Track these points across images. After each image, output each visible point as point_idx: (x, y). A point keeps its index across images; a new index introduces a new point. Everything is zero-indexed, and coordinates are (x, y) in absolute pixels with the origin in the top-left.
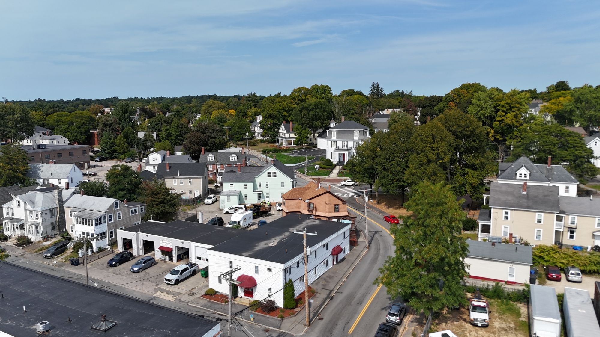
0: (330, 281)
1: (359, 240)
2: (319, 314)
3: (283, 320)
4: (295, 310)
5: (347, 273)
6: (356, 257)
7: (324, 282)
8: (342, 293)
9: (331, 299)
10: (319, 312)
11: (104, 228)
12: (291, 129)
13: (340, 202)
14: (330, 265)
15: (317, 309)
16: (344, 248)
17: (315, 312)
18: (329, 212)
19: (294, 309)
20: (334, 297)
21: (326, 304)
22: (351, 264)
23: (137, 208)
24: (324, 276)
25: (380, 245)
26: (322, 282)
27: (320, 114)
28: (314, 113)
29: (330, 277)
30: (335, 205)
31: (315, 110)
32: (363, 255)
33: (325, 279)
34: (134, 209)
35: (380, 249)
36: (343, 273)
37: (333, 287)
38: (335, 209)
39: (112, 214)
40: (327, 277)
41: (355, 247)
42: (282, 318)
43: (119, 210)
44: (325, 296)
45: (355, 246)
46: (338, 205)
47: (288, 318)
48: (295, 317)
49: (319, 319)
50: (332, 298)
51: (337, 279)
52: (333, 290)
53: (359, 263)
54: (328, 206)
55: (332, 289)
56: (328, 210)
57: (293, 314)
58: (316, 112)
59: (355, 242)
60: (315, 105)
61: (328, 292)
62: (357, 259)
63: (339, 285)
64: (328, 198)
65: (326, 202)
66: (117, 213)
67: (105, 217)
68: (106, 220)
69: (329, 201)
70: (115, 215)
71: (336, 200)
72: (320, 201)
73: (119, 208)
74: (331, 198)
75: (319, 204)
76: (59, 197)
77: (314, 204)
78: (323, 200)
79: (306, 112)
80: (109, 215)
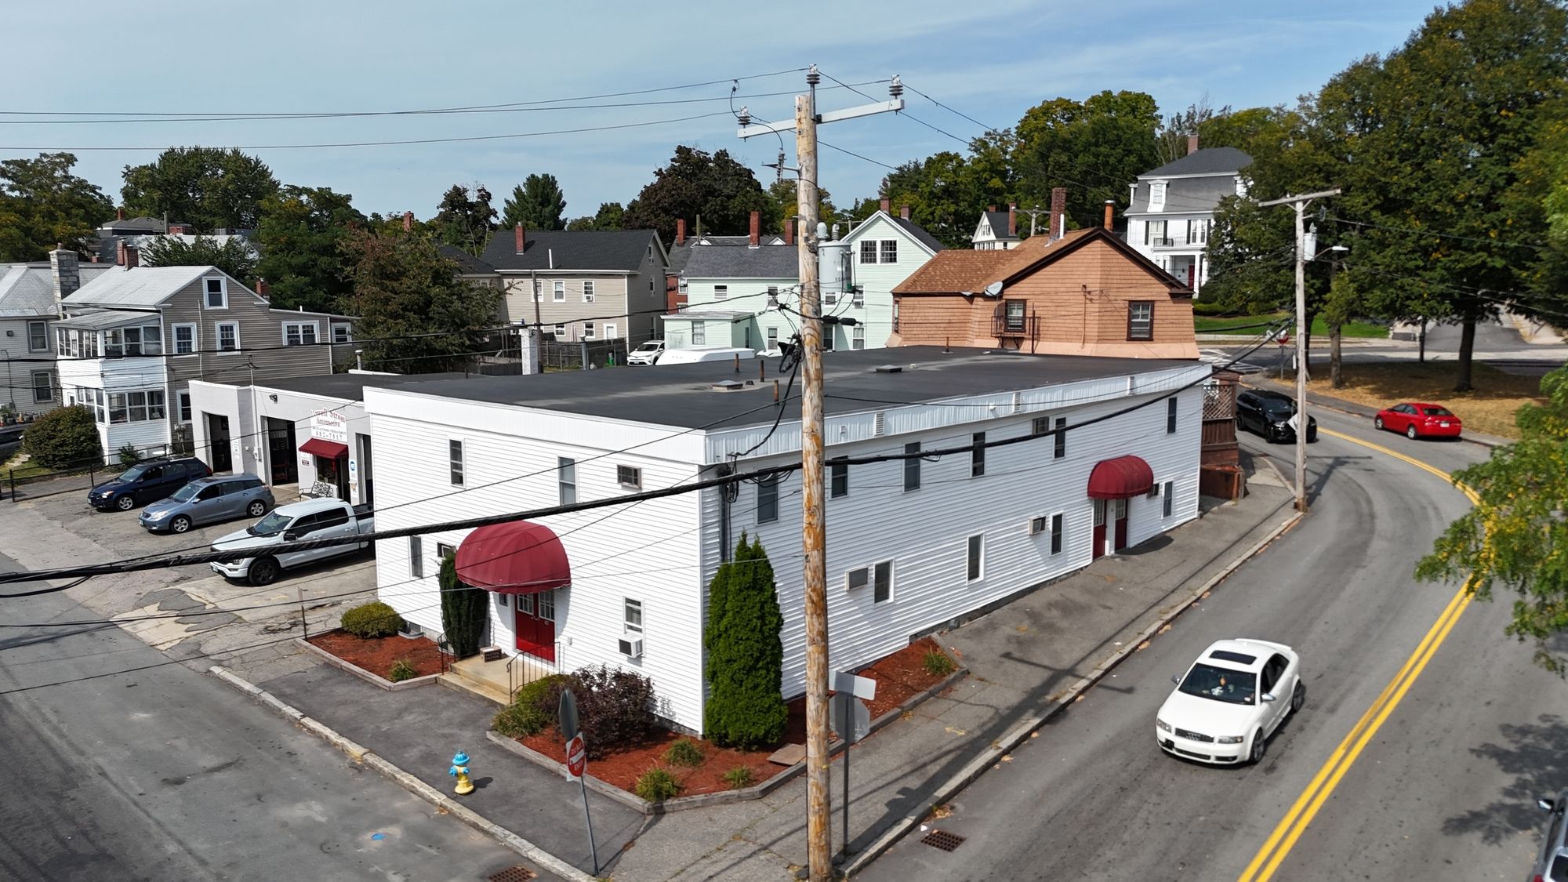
0: (1064, 624)
1: (1251, 480)
2: (941, 803)
3: (659, 812)
4: (778, 756)
5: (1173, 599)
6: (1231, 536)
7: (1026, 624)
8: (1129, 690)
9: (1051, 720)
10: (942, 792)
11: (152, 374)
12: (1012, 228)
13: (1158, 291)
14: (1079, 552)
15: (933, 769)
16: (1169, 486)
17: (914, 783)
18: (1101, 339)
19: (773, 748)
20: (1075, 714)
21: (1006, 742)
22: (1199, 564)
23: (316, 324)
24: (1034, 601)
25: (1369, 502)
26: (1011, 626)
27: (1112, 160)
28: (1092, 159)
29: (1068, 608)
30: (1134, 304)
31: (1093, 149)
32: (1273, 531)
33: (1034, 616)
34: (300, 324)
35: (1372, 516)
36: (1152, 597)
37: (1077, 655)
38: (1130, 324)
39: (194, 327)
40: (1050, 605)
41: (1228, 504)
42: (660, 796)
43: (224, 314)
44: (1007, 696)
45: (1230, 498)
46: (1149, 304)
47: (704, 804)
48: (757, 806)
49: (933, 840)
50: (1060, 713)
51: (1107, 622)
52: (1072, 672)
53: (1254, 563)
54: (1094, 308)
55: (1066, 662)
56: (1093, 330)
57: (748, 781)
58: (1097, 156)
59: (1228, 477)
60: (1095, 133)
61: (1037, 678)
62: (1242, 546)
63: (1120, 648)
64: (1100, 269)
65: (1085, 286)
66: (218, 325)
67: (157, 329)
68: (159, 344)
69: (1104, 281)
70: (207, 332)
71: (1138, 277)
72: (1059, 285)
73: (225, 306)
74: (1112, 265)
75: (1050, 304)
76: (64, 279)
77: (1029, 304)
78: (1072, 281)
79: (1064, 158)
80: (174, 326)
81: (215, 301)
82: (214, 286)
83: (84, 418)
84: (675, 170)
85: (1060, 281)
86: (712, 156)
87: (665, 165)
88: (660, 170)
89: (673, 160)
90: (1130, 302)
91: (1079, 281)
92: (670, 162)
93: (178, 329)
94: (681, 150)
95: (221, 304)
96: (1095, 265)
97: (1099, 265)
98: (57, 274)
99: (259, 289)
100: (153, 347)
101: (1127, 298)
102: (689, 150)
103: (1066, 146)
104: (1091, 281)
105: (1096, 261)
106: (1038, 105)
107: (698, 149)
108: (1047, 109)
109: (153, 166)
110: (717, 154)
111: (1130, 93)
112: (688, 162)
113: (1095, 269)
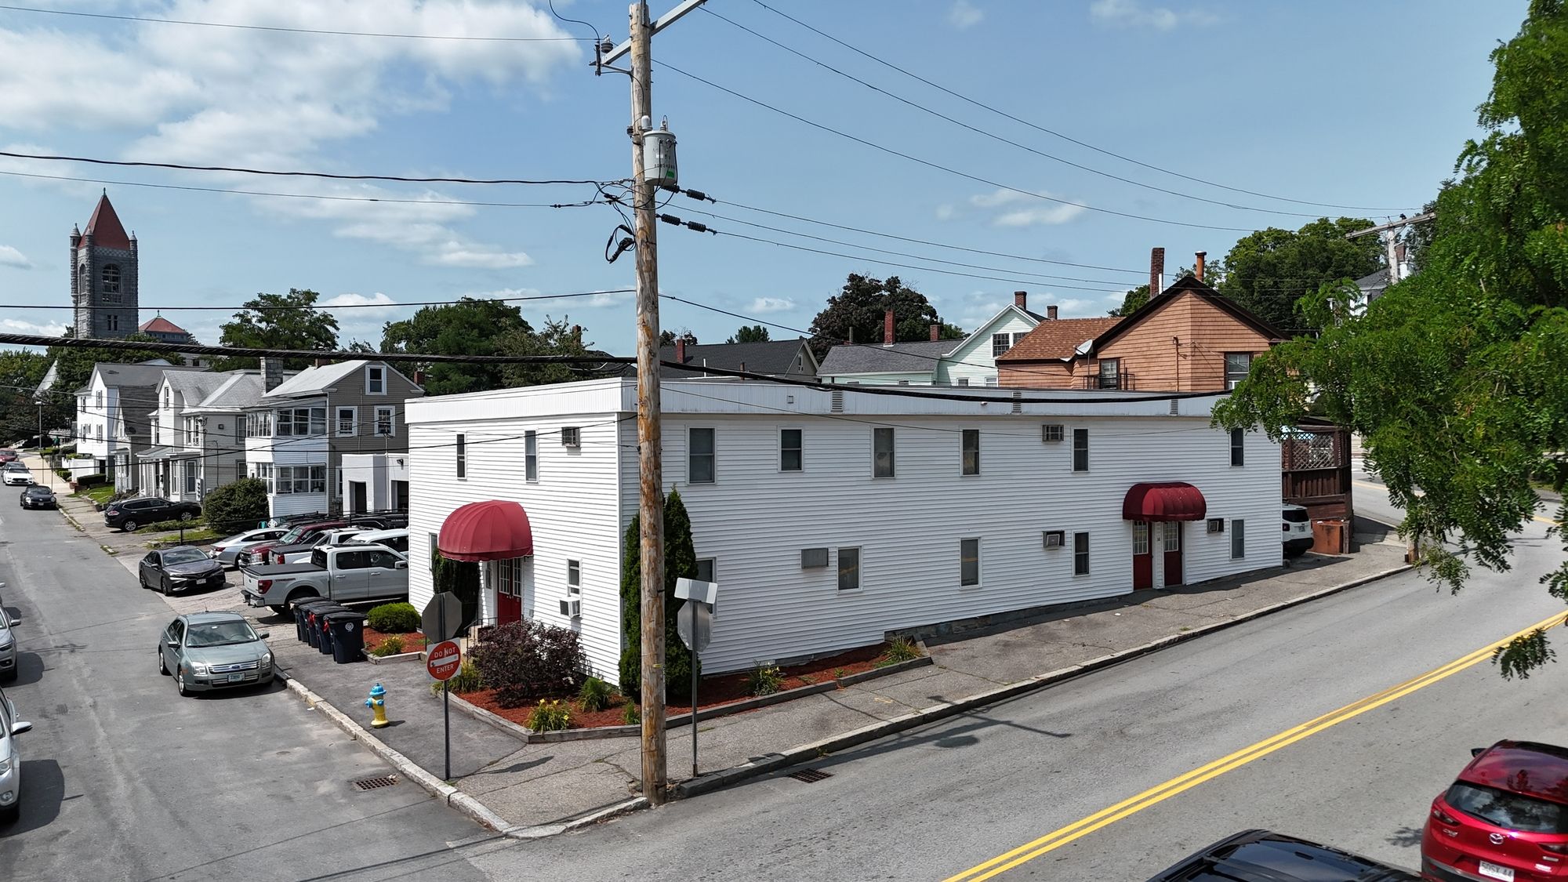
3: (540, 741)
11: (316, 450)
13: (1257, 341)
21: (931, 709)
30: (1230, 356)
38: (1226, 377)
39: (355, 410)
46: (1247, 356)
49: (799, 775)
54: (1187, 363)
64: (1190, 320)
65: (1176, 339)
66: (377, 408)
67: (324, 410)
68: (324, 424)
69: (1196, 332)
70: (366, 416)
71: (1233, 328)
72: (1151, 340)
73: (384, 392)
74: (1203, 315)
75: (1143, 361)
76: (270, 380)
77: (1122, 362)
78: (1163, 335)
79: (1270, 282)
80: (338, 409)
81: (376, 387)
82: (376, 374)
83: (258, 490)
84: (847, 297)
85: (1151, 336)
86: (883, 283)
87: (838, 293)
88: (834, 298)
89: (845, 288)
90: (1226, 353)
91: (1171, 334)
92: (843, 290)
93: (341, 411)
94: (853, 278)
95: (381, 391)
96: (1186, 316)
97: (1190, 316)
98: (265, 376)
99: (416, 379)
100: (320, 427)
101: (1223, 350)
102: (862, 279)
103: (1272, 269)
104: (1182, 333)
105: (1186, 312)
106: (1249, 235)
107: (871, 277)
108: (1258, 238)
109: (409, 322)
110: (888, 282)
111: (1351, 219)
112: (860, 289)
113: (1186, 320)
